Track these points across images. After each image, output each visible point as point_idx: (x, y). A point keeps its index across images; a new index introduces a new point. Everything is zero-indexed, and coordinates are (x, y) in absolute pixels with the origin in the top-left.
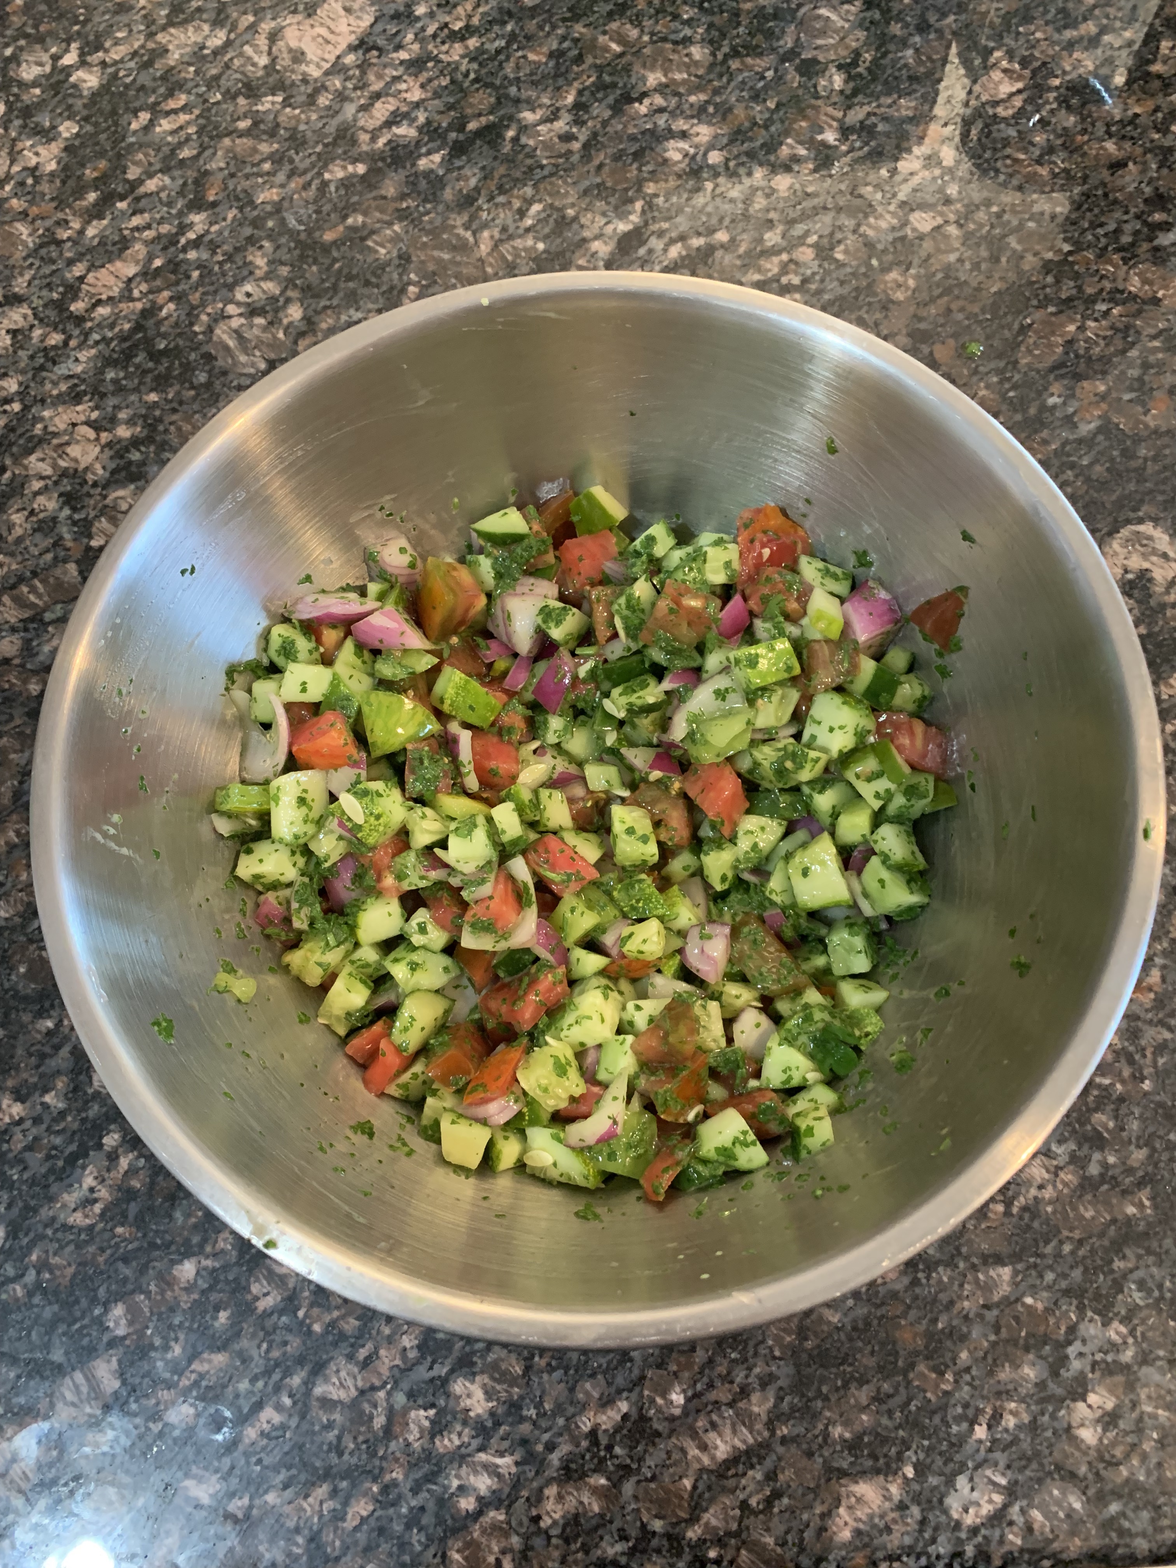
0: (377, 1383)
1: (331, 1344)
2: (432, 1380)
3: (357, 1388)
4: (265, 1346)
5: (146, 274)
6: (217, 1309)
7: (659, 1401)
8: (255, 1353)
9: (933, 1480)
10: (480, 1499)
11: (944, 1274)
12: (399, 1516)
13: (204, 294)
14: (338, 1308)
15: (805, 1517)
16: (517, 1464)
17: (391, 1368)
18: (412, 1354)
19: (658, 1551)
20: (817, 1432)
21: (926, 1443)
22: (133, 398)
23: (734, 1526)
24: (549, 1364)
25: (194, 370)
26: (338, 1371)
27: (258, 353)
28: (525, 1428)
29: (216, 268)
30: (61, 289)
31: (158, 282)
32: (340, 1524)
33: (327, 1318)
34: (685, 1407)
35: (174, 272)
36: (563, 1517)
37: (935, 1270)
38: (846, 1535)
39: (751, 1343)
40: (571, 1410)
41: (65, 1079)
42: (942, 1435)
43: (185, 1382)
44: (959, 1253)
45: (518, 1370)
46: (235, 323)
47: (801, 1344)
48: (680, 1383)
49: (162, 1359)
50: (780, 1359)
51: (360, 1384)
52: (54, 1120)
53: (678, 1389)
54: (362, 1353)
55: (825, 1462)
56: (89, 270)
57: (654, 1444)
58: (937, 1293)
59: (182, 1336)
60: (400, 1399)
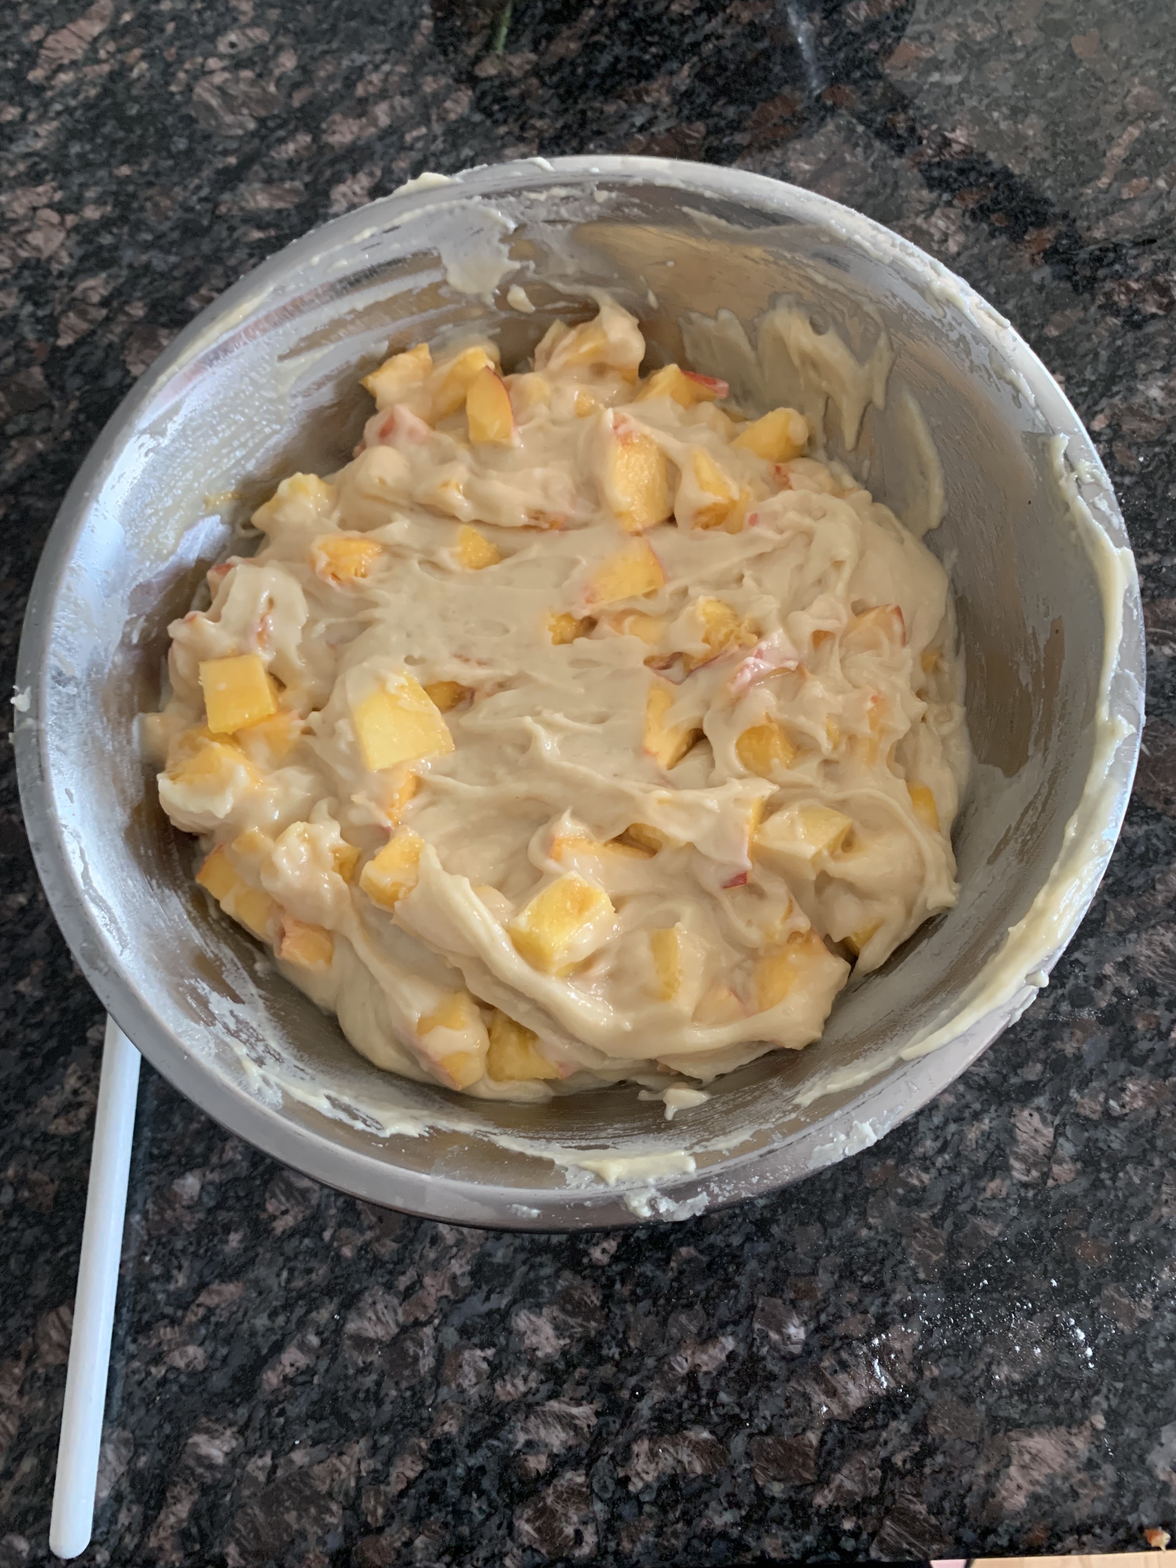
0: (423, 1318)
1: (365, 1271)
2: (490, 1314)
3: (397, 1323)
4: (285, 1274)
5: (114, 32)
6: (227, 1229)
7: (774, 1336)
8: (273, 1282)
9: (1131, 1432)
10: (552, 1456)
11: (1134, 1174)
12: (454, 1479)
13: (181, 48)
14: (371, 1228)
15: (965, 1478)
16: (597, 1414)
17: (439, 1300)
18: (465, 1283)
19: (780, 1521)
20: (977, 1373)
21: (1120, 1385)
22: (102, 173)
23: (875, 1491)
24: (633, 1293)
25: (171, 137)
26: (374, 1303)
27: (245, 111)
28: (607, 1371)
29: (195, 18)
30: (17, 57)
31: (128, 40)
32: (382, 1487)
33: (359, 1240)
34: (806, 1344)
35: (145, 27)
36: (658, 1478)
37: (1123, 1169)
38: (1019, 1501)
39: (889, 1264)
40: (662, 1349)
41: (41, 963)
42: (1140, 1376)
43: (191, 1318)
44: (1154, 1148)
45: (595, 1299)
46: (218, 79)
47: (951, 1263)
48: (800, 1314)
49: (164, 1291)
50: (925, 1282)
51: (401, 1318)
52: (32, 1011)
53: (796, 1321)
54: (403, 1282)
55: (989, 1409)
56: (48, 34)
57: (769, 1389)
58: (1126, 1198)
59: (186, 1264)
60: (450, 1335)
